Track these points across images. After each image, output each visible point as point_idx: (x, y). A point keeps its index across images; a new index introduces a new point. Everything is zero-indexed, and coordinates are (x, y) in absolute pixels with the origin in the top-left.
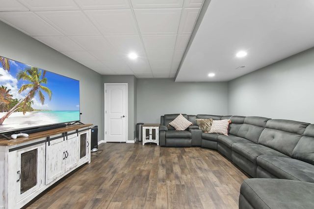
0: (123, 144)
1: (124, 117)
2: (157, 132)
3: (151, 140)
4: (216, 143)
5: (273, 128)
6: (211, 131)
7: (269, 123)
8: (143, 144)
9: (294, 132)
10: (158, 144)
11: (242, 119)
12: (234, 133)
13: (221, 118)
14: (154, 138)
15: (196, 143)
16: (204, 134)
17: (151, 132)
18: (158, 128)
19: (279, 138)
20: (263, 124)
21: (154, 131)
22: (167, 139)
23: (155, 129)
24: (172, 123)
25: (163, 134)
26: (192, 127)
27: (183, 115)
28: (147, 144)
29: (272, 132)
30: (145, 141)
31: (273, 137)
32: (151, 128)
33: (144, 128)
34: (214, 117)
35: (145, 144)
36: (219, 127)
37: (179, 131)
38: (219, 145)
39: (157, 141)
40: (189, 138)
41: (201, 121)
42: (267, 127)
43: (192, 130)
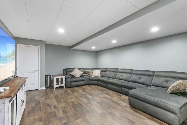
0: (36, 91)
1: (36, 71)
2: (64, 79)
3: (60, 85)
4: (97, 81)
5: (121, 72)
6: (93, 76)
7: (119, 70)
8: (54, 88)
9: (130, 73)
10: (65, 87)
11: (106, 69)
12: (103, 76)
13: (96, 69)
14: (62, 83)
15: (87, 83)
16: (90, 78)
17: (60, 80)
18: (65, 76)
19: (125, 76)
20: (116, 71)
21: (62, 79)
22: (71, 83)
23: (63, 78)
24: (72, 73)
25: (69, 80)
26: (83, 75)
27: (78, 68)
28: (57, 88)
29: (121, 74)
30: (55, 86)
31: (122, 76)
32: (60, 77)
33: (55, 78)
34: (93, 69)
35: (56, 88)
36: (96, 73)
37: (77, 78)
38: (98, 82)
39: (64, 85)
40: (83, 80)
41: (88, 71)
42: (119, 72)
43: (85, 76)
